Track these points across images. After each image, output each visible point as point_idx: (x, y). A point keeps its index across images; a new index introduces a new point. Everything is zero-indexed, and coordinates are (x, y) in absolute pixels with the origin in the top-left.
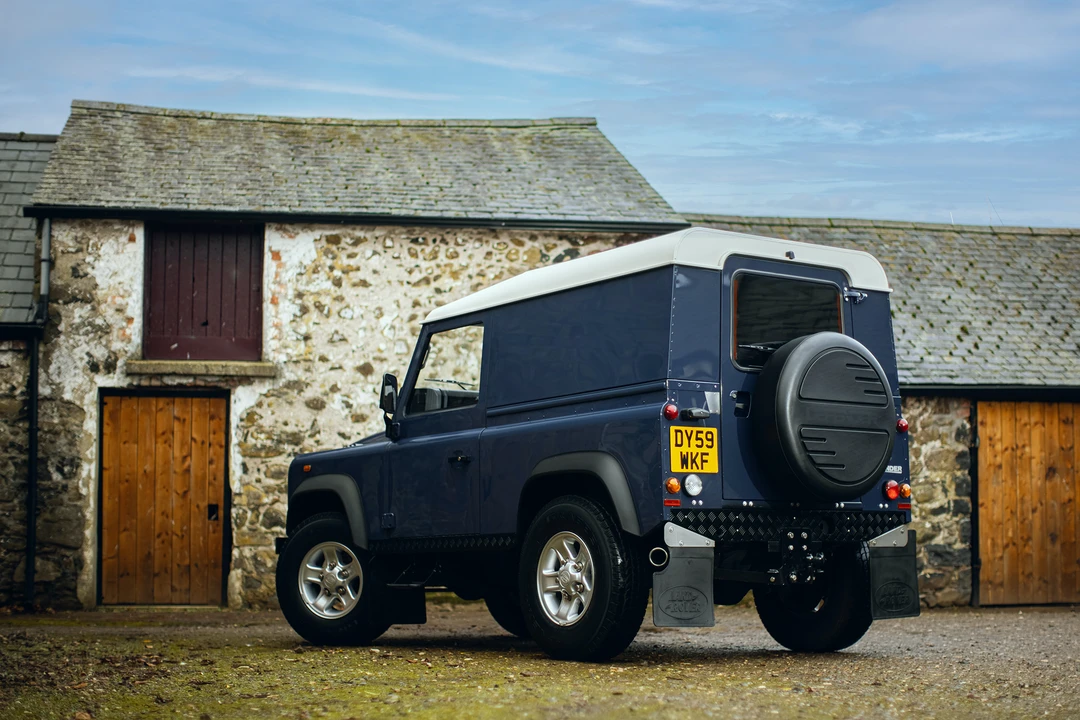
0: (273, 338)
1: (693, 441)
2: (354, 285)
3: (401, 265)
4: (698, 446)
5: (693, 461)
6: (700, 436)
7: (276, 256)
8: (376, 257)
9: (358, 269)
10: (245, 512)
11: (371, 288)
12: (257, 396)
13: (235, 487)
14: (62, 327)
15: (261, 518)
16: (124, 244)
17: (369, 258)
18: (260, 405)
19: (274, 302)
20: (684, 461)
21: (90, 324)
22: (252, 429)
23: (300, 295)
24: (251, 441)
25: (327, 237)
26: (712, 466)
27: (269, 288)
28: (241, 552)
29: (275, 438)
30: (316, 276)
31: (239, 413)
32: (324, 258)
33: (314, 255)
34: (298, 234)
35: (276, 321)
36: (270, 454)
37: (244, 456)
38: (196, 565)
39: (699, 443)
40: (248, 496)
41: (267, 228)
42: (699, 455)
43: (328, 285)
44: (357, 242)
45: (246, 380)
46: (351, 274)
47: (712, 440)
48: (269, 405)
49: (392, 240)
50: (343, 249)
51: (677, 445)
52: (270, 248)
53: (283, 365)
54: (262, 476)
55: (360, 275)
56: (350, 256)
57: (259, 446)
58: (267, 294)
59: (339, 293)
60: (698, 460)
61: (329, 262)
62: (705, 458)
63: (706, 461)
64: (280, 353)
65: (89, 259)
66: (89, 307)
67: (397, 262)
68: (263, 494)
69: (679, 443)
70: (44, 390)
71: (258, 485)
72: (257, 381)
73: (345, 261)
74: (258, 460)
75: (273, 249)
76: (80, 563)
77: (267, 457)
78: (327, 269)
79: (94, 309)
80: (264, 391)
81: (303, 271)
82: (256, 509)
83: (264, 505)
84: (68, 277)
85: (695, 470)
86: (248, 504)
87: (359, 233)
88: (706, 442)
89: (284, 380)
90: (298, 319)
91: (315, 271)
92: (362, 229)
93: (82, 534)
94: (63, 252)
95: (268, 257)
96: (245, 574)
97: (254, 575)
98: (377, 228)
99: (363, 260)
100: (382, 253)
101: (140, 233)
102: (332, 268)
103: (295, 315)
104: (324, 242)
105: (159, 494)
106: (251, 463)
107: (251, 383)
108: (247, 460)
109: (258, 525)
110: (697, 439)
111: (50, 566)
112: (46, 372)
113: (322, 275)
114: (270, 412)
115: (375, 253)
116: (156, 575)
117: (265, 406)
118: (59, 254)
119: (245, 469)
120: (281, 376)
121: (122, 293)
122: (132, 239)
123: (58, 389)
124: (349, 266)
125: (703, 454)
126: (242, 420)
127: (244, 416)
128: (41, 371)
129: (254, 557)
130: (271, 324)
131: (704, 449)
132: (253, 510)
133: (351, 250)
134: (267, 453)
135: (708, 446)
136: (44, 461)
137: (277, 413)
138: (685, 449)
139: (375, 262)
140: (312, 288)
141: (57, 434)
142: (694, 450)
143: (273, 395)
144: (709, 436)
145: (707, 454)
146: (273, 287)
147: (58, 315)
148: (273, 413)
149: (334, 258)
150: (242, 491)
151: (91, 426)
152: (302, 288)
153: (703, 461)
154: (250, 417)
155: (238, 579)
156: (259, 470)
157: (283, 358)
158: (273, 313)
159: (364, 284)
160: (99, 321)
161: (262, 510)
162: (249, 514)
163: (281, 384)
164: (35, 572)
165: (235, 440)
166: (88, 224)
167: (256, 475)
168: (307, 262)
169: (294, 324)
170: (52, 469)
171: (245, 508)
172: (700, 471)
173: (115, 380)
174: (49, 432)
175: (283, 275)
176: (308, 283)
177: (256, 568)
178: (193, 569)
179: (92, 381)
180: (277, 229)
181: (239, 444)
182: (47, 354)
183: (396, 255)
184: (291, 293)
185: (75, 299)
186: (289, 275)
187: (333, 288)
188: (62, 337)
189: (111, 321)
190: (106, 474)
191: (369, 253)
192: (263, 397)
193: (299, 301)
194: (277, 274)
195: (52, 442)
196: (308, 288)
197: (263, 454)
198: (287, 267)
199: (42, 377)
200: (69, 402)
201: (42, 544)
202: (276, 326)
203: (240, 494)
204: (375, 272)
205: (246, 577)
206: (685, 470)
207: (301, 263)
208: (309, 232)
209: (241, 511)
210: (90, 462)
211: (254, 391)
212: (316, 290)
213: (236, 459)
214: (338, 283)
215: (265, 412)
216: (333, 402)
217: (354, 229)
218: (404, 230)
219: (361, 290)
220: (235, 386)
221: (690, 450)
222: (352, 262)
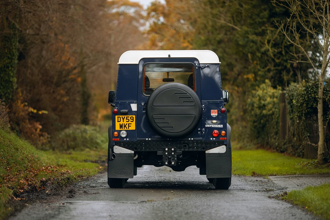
1: (125, 120)
4: (127, 121)
5: (125, 126)
6: (128, 118)
20: (121, 126)
26: (133, 127)
39: (128, 120)
42: (128, 125)
47: (133, 119)
51: (118, 121)
60: (127, 126)
62: (130, 125)
63: (131, 126)
69: (119, 120)
85: (125, 129)
88: (130, 120)
110: (127, 119)
125: (129, 124)
131: (130, 122)
135: (131, 121)
138: (121, 123)
142: (125, 123)
144: (132, 118)
145: (131, 124)
153: (129, 126)
172: (128, 129)
206: (121, 129)
221: (123, 123)
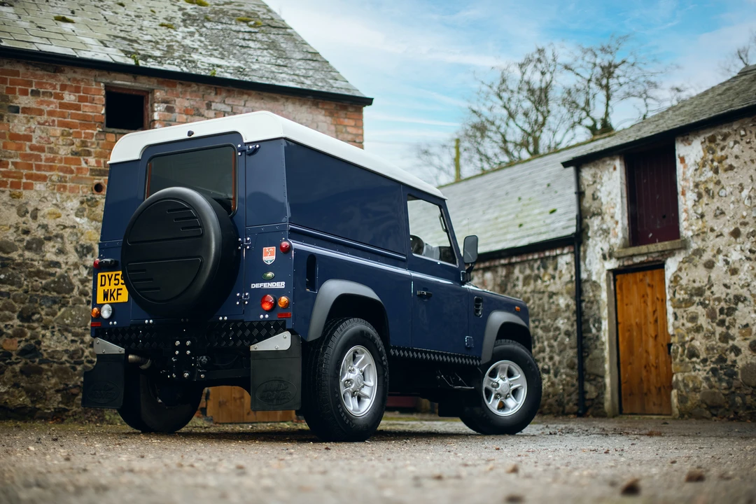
0: (684, 220)
1: (113, 282)
2: (726, 170)
3: (751, 148)
4: (115, 284)
5: (112, 295)
6: (117, 277)
7: (683, 160)
8: (737, 146)
9: (727, 158)
10: (678, 348)
11: (735, 170)
12: (678, 264)
13: (671, 330)
14: (590, 234)
15: (686, 352)
16: (612, 173)
17: (733, 147)
18: (680, 269)
19: (684, 194)
20: (106, 296)
21: (601, 229)
22: (677, 288)
23: (697, 185)
24: (677, 296)
25: (708, 138)
26: (124, 297)
27: (681, 184)
28: (677, 378)
29: (689, 292)
30: (704, 169)
31: (669, 278)
32: (708, 154)
33: (702, 154)
34: (692, 141)
35: (685, 207)
36: (689, 305)
37: (674, 307)
38: (664, 387)
39: (117, 282)
40: (678, 336)
41: (676, 142)
42: (116, 291)
43: (710, 174)
44: (725, 137)
45: (671, 253)
46: (724, 162)
48: (685, 269)
49: (745, 130)
50: (718, 144)
51: (102, 285)
52: (679, 155)
53: (690, 239)
54: (685, 321)
55: (729, 162)
56: (722, 149)
57: (681, 299)
58: (680, 189)
59: (717, 179)
60: (115, 294)
61: (710, 157)
62: (119, 292)
63: (120, 294)
64: (688, 230)
65: (599, 187)
66: (600, 218)
67: (749, 146)
68: (686, 334)
69: (103, 283)
70: (584, 276)
71: (683, 328)
72: (677, 252)
73: (719, 153)
74: (682, 310)
75: (681, 155)
76: (605, 385)
77: (686, 307)
78: (710, 162)
79: (603, 219)
80: (681, 260)
81: (697, 167)
82: (683, 345)
83: (687, 342)
84: (590, 200)
85: (113, 301)
86: (679, 342)
87: (725, 130)
88: (121, 281)
89: (692, 250)
90: (697, 203)
91: (704, 166)
92: (726, 127)
93: (604, 368)
94: (588, 185)
95: (678, 161)
96: (680, 393)
97: (684, 393)
98: (734, 123)
99: (730, 150)
100: (740, 141)
101: (618, 163)
102: (712, 161)
103: (695, 201)
104: (707, 143)
105: (644, 338)
106: (679, 312)
107: (674, 255)
108: (676, 310)
109: (684, 357)
110: (115, 279)
111: (593, 388)
112: (585, 263)
113: (708, 168)
114: (685, 274)
115: (736, 142)
116: (646, 394)
117: (683, 270)
118: (586, 187)
119: (676, 318)
120: (690, 247)
121: (612, 205)
122: (615, 169)
123: (590, 275)
124: (722, 156)
125: (118, 290)
126: (671, 282)
127: (672, 279)
128: (582, 263)
129: (683, 380)
130: (682, 210)
131: (120, 286)
132: (681, 346)
133: (722, 144)
134: (686, 304)
135: (122, 284)
136: (587, 321)
137: (689, 275)
138: (107, 288)
139: (737, 150)
140: (703, 179)
141: (592, 303)
142: (113, 287)
143: (686, 262)
145: (121, 289)
146: (682, 183)
147: (588, 226)
148: (687, 275)
149: (713, 153)
150: (675, 333)
151: (604, 296)
152: (697, 180)
153: (118, 294)
154: (676, 279)
155: (675, 396)
156: (683, 317)
157: (690, 233)
158: (684, 202)
159: (731, 168)
160: (605, 227)
161: (687, 346)
162: (680, 350)
163: (690, 253)
164: (586, 392)
165: (668, 297)
166: (596, 164)
167: (682, 321)
168: (699, 160)
169: (695, 208)
170: (591, 326)
171: (677, 345)
172: (116, 301)
173: (613, 264)
174: (588, 302)
175: (687, 173)
176: (700, 175)
177: (685, 389)
178: (662, 390)
179: (603, 266)
180: (682, 141)
181: (671, 299)
182: (585, 252)
183: (748, 140)
184: (692, 185)
185: (594, 215)
186: (690, 172)
187: (714, 175)
188: (590, 240)
189: (610, 225)
190: (620, 327)
191: (732, 144)
192: (681, 264)
193: (696, 190)
194: (684, 173)
195: (591, 308)
196: (700, 179)
197: (683, 305)
198: (689, 167)
199: (583, 268)
200: (595, 282)
201: (590, 375)
202: (686, 211)
203: (674, 335)
204: (737, 157)
205: (681, 395)
206: (106, 302)
207: (695, 162)
208: (698, 138)
209: (675, 348)
210: (605, 319)
211: (675, 260)
212: (705, 179)
213: (670, 310)
214: (716, 171)
215: (683, 274)
216: (718, 261)
217: (721, 128)
218: (750, 120)
219: (730, 173)
220: (667, 259)
221: (110, 288)
222: (723, 153)
